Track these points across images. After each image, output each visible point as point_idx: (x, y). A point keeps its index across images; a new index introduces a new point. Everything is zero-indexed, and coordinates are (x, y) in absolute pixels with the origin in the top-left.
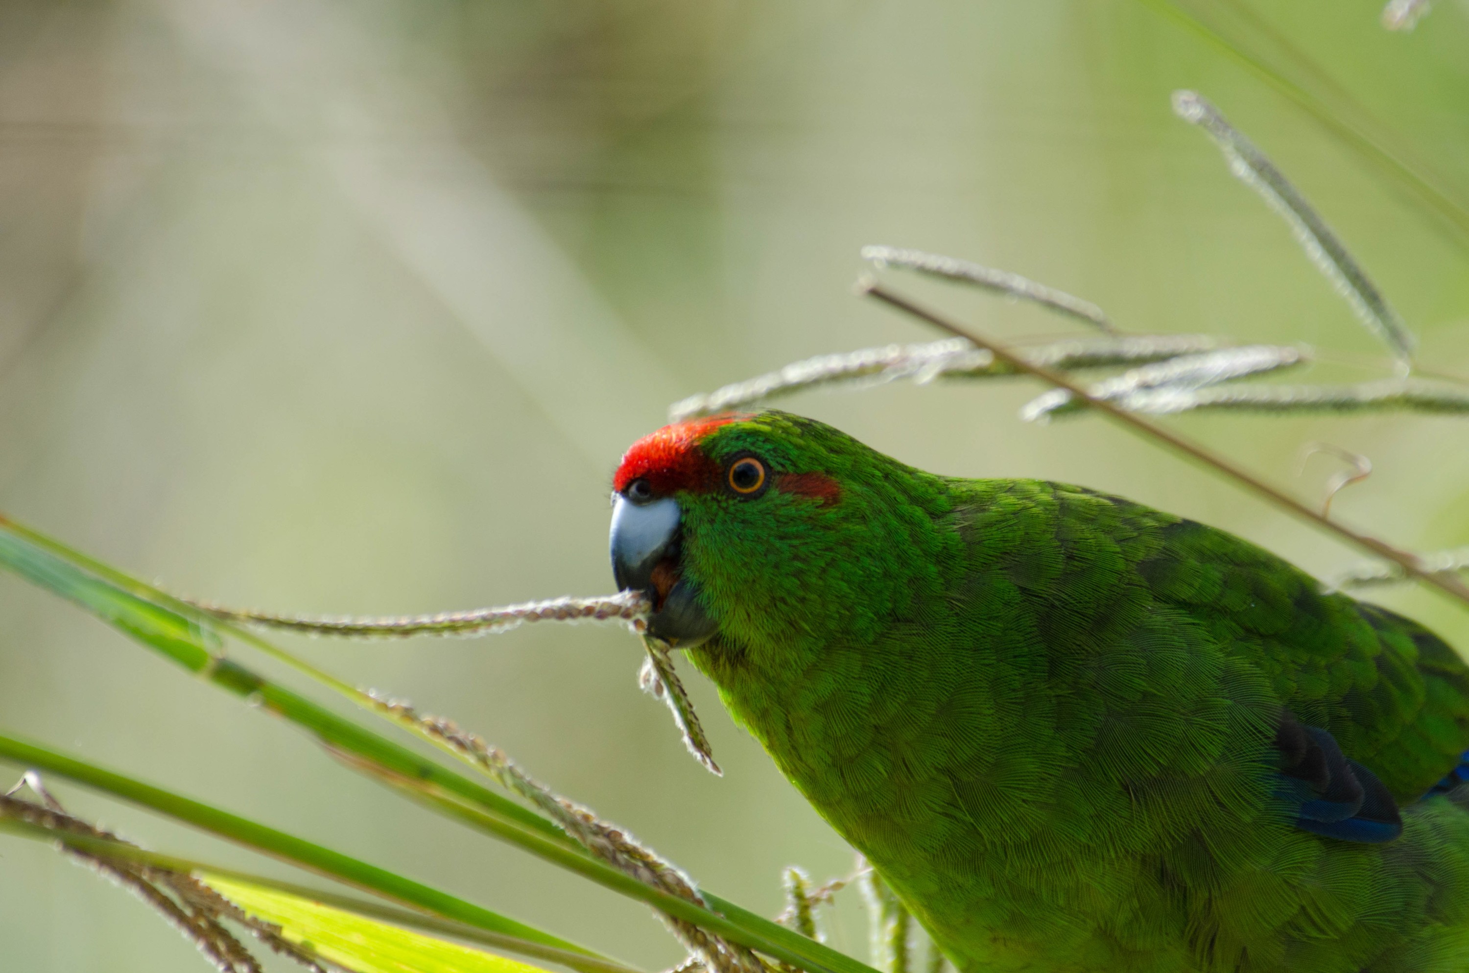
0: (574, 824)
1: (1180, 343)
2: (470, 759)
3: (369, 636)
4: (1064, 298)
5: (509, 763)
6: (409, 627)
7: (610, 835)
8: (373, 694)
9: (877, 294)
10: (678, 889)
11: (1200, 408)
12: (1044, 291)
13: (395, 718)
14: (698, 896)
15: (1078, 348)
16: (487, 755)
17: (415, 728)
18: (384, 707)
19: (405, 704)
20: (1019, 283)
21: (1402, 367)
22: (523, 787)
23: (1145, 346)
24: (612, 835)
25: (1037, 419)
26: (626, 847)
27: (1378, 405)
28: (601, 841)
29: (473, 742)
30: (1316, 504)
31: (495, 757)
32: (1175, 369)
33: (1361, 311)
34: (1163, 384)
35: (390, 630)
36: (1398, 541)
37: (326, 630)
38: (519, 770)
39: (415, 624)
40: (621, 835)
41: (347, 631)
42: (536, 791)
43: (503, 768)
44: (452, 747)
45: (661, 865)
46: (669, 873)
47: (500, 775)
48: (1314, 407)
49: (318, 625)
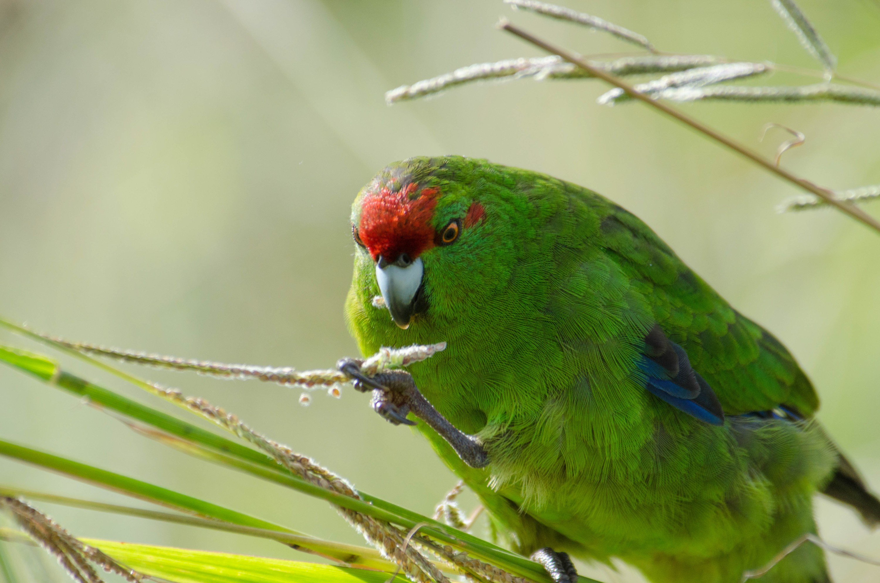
0: (281, 457)
1: (695, 60)
2: (218, 422)
3: (157, 366)
4: (624, 31)
5: (240, 423)
6: (183, 364)
7: (301, 461)
8: (156, 386)
9: (509, 29)
10: (343, 491)
11: (705, 98)
12: (611, 26)
13: (170, 399)
14: (356, 493)
15: (632, 61)
16: (227, 419)
17: (183, 405)
18: (165, 394)
19: (176, 391)
20: (598, 21)
21: (828, 76)
22: (249, 436)
23: (674, 61)
24: (302, 461)
25: (607, 103)
26: (311, 468)
27: (812, 98)
28: (297, 465)
29: (218, 411)
30: (772, 160)
31: (232, 420)
32: (691, 74)
33: (804, 41)
34: (684, 84)
35: (170, 364)
36: (820, 183)
37: (129, 358)
38: (246, 426)
39: (187, 364)
40: (308, 460)
41: (142, 361)
42: (257, 438)
43: (237, 426)
44: (205, 415)
45: (332, 476)
46: (337, 482)
47: (235, 430)
48: (773, 99)
49: (124, 355)
